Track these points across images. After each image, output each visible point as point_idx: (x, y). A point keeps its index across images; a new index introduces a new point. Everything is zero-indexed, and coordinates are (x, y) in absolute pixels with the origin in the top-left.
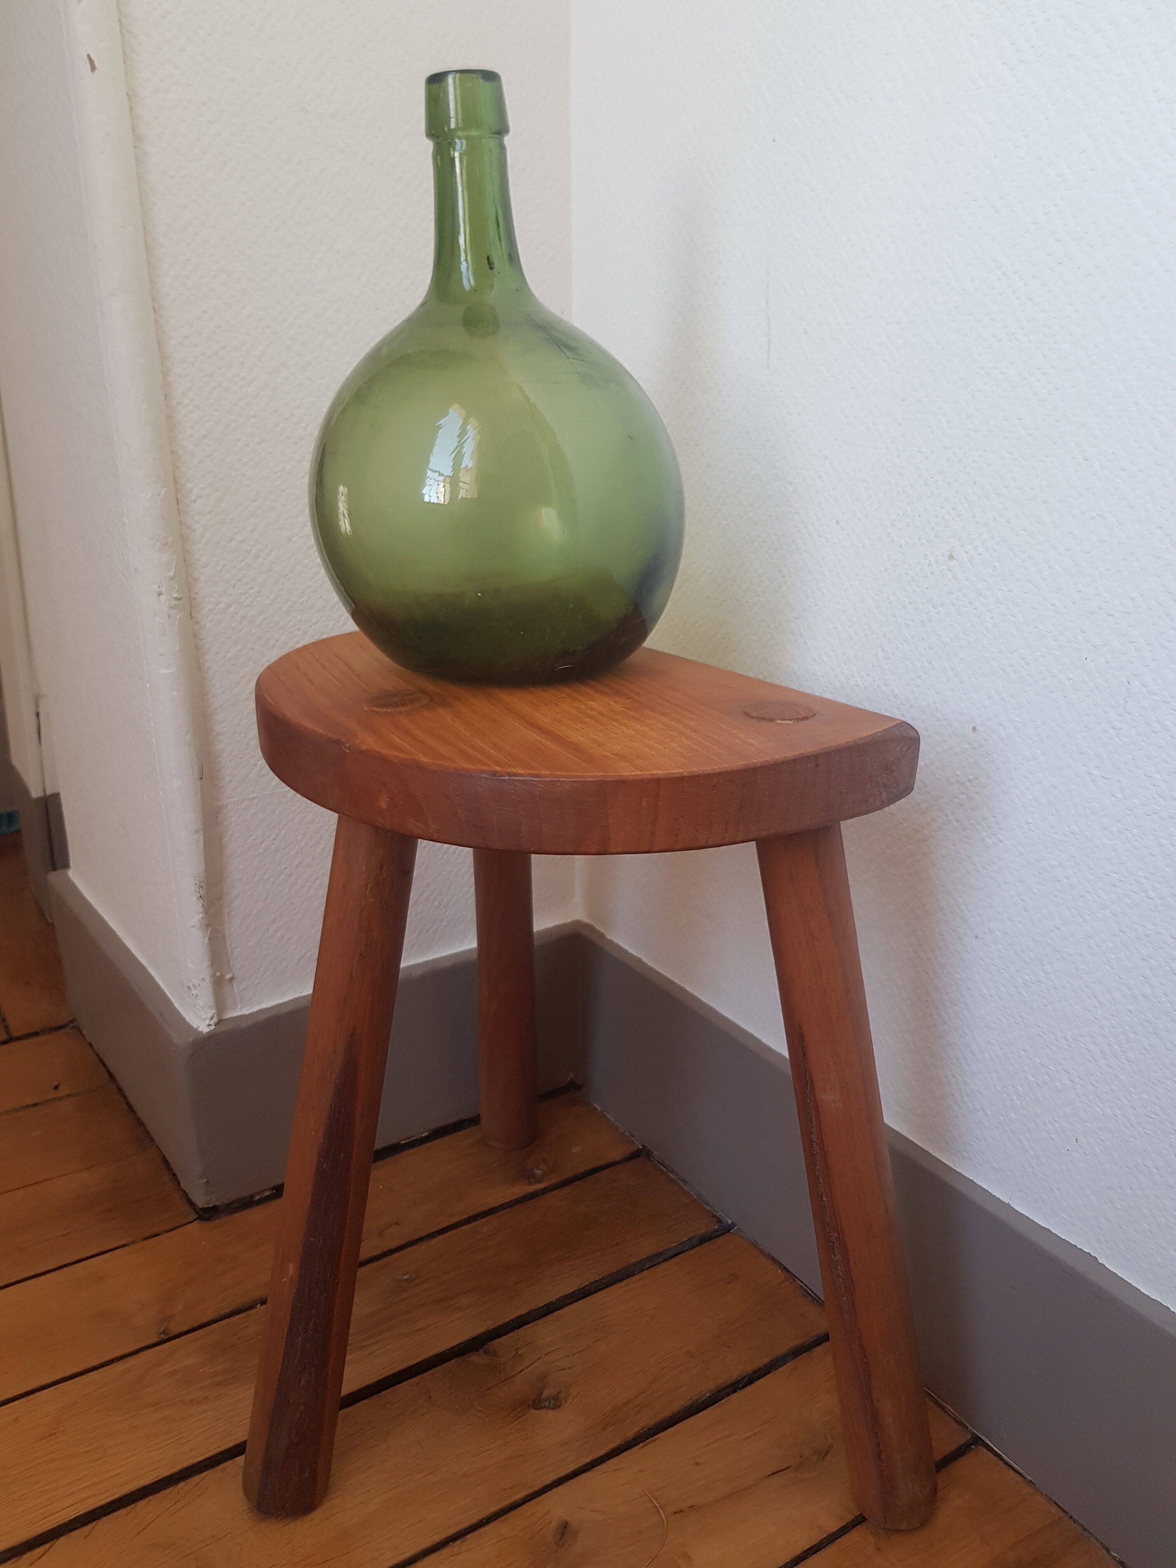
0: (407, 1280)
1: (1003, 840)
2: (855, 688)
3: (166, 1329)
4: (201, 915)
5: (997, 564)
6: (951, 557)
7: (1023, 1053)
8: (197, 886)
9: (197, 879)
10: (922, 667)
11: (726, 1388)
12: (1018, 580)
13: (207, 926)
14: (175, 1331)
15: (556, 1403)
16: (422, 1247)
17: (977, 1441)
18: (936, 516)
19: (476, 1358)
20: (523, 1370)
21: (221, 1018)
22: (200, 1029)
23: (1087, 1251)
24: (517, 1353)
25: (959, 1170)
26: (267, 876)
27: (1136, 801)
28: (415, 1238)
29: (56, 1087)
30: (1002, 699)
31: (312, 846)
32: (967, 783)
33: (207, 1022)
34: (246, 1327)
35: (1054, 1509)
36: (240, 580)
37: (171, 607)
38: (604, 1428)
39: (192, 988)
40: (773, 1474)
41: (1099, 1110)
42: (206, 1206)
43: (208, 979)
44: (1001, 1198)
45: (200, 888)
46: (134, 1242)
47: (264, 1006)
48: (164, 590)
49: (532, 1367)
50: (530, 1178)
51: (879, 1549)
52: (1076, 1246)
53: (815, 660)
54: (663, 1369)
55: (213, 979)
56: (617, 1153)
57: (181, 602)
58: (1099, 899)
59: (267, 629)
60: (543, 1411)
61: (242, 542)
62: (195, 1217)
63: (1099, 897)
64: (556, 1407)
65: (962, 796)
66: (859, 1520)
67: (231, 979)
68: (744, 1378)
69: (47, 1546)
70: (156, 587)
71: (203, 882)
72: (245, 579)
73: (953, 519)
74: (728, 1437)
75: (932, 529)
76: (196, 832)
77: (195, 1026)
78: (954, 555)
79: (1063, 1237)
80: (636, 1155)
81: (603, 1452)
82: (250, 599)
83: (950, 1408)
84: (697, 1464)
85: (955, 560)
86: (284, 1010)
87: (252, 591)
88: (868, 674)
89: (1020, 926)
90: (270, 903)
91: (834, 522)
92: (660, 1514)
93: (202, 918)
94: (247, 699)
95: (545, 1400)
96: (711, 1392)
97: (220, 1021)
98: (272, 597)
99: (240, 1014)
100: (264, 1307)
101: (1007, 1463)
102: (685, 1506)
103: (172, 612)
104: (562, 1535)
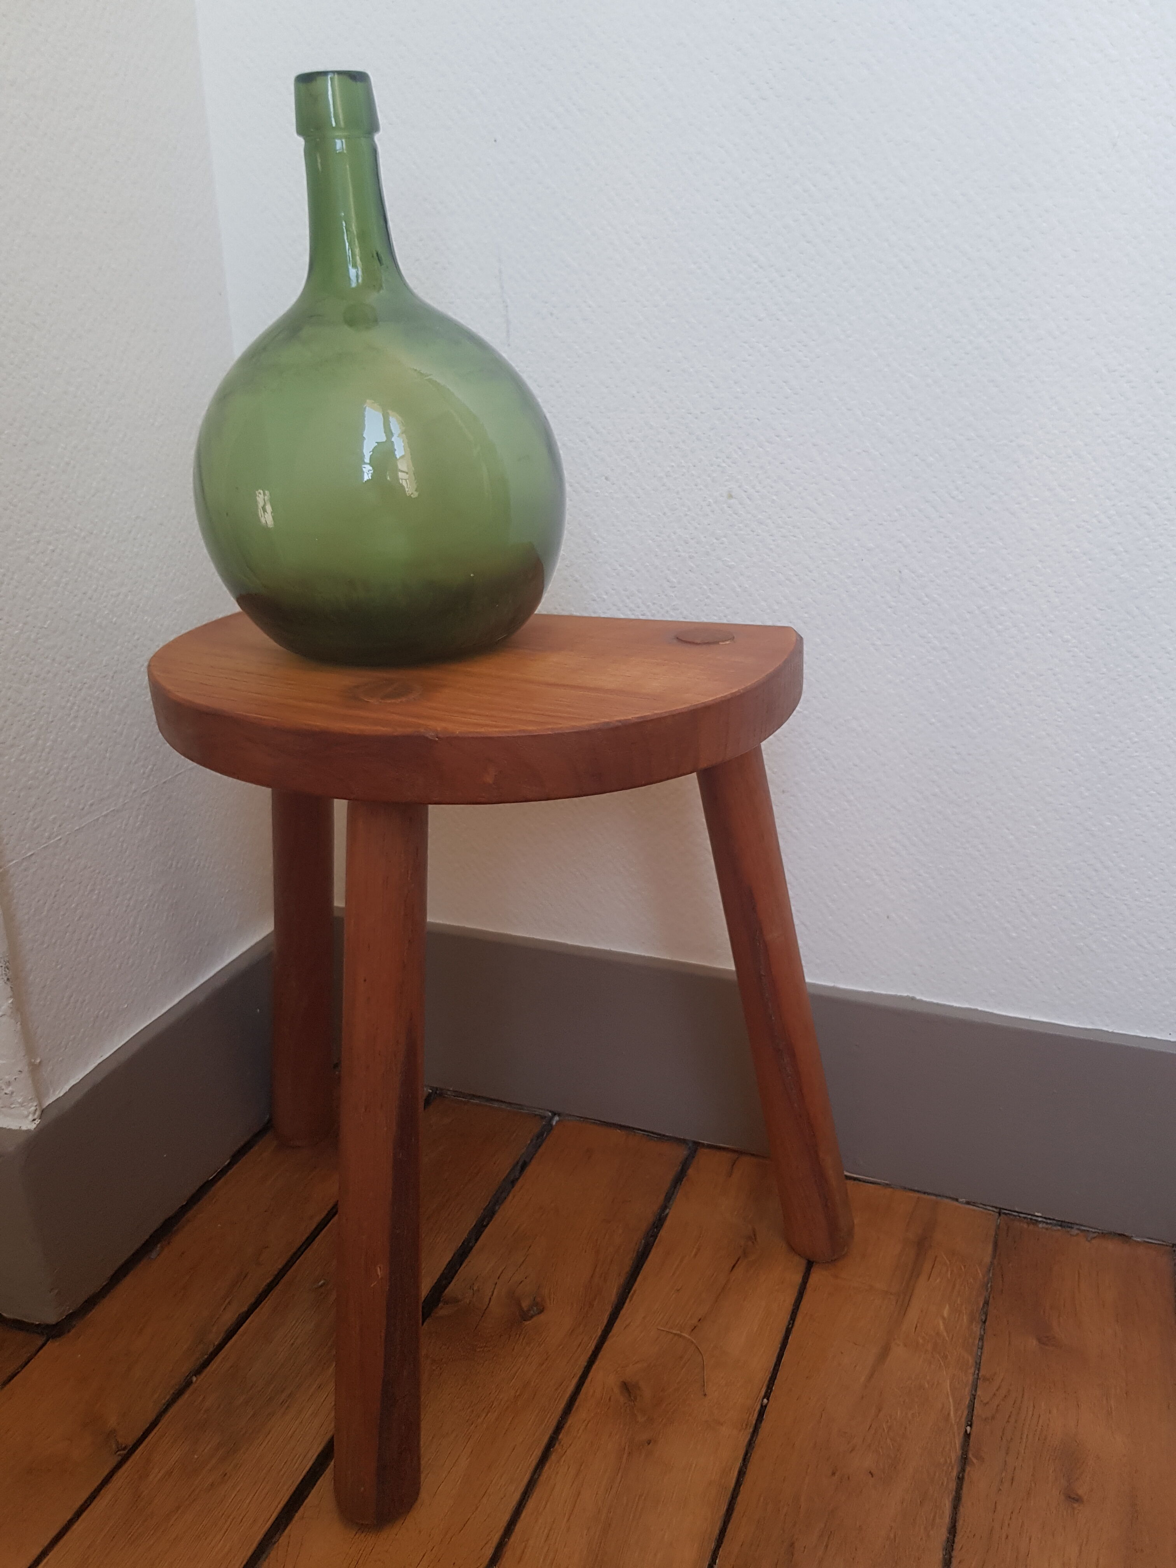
0: (320, 1286)
3: (118, 1444)
4: (10, 1001)
5: (774, 497)
6: (730, 496)
7: (835, 868)
8: (3, 968)
10: (710, 589)
11: (651, 1231)
12: (796, 508)
13: (17, 1010)
14: (130, 1441)
15: (539, 1308)
18: (712, 465)
19: (443, 1311)
20: (490, 1299)
21: (43, 1108)
22: (24, 1128)
23: (906, 995)
24: (472, 1290)
26: (54, 941)
27: (914, 657)
30: (790, 603)
33: (31, 1118)
34: (201, 1401)
35: (912, 1194)
38: (592, 1304)
40: (733, 1268)
41: (905, 889)
42: (58, 1320)
43: (25, 1069)
45: (6, 970)
47: (73, 1082)
49: (495, 1293)
51: (835, 1276)
52: (897, 996)
54: (596, 1241)
55: (29, 1068)
60: (535, 1319)
62: (46, 1336)
64: (541, 1311)
66: (810, 1265)
67: (41, 1063)
71: (7, 961)
73: (729, 466)
74: (681, 1263)
75: (709, 476)
77: (18, 1126)
78: (733, 494)
80: (431, 1099)
81: (605, 1320)
84: (678, 1290)
85: (734, 499)
86: (99, 1078)
88: (654, 604)
89: (822, 772)
90: (61, 968)
91: (603, 478)
92: (684, 1338)
93: (12, 1003)
94: (12, 746)
95: (529, 1310)
96: (643, 1238)
97: (43, 1111)
98: (21, 625)
99: (54, 1098)
100: (204, 1374)
101: (864, 1181)
102: (695, 1321)
104: (629, 1392)
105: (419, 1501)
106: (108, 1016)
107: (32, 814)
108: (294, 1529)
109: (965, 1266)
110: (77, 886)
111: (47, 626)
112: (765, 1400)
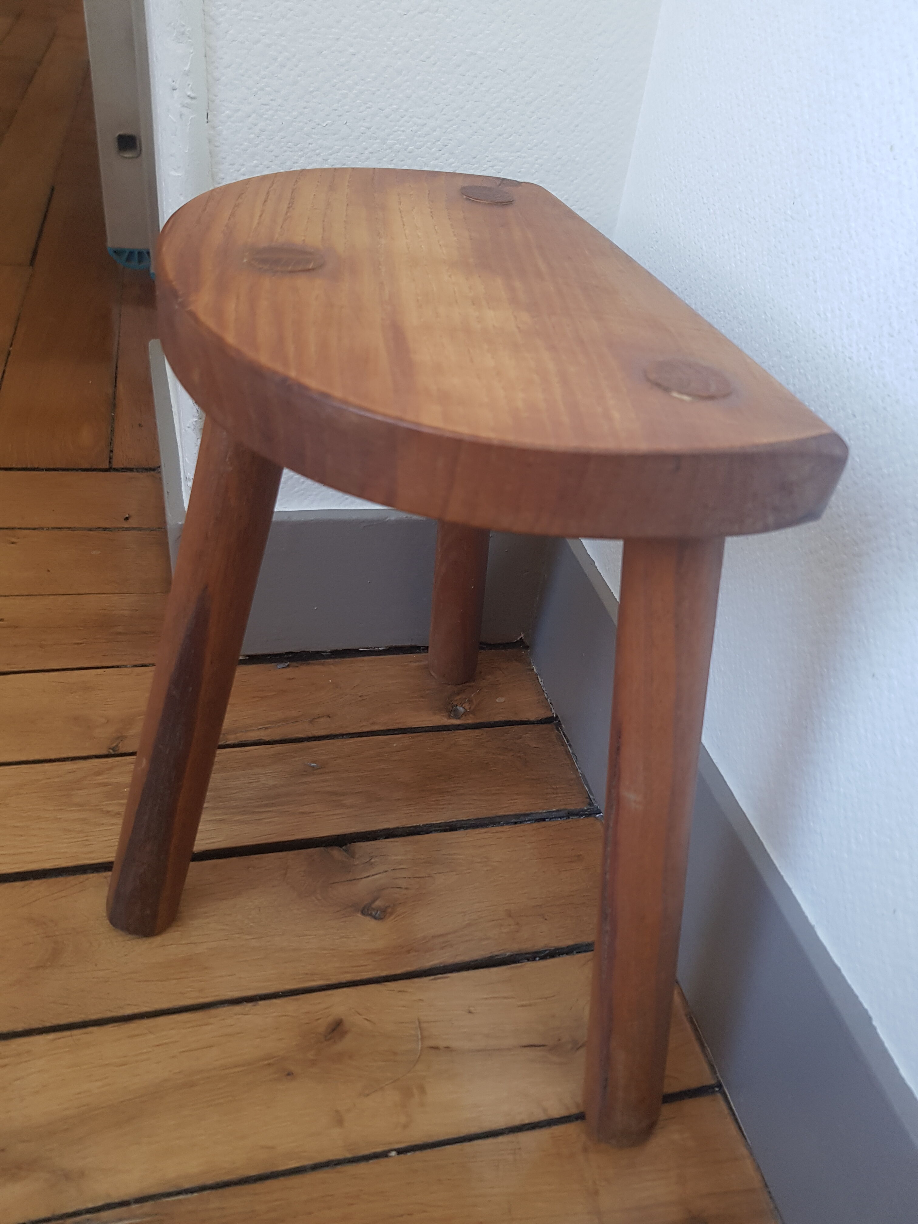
0: (313, 767)
2: (848, 360)
3: (117, 746)
11: (526, 954)
14: (122, 750)
15: (381, 915)
16: (338, 742)
17: (719, 1088)
19: (336, 853)
20: (368, 877)
24: (370, 860)
28: (337, 733)
29: (127, 516)
35: (757, 1179)
36: (262, 89)
37: (184, 106)
38: (409, 952)
39: (188, 480)
40: (527, 1046)
44: (809, 917)
46: (125, 664)
48: (177, 86)
49: (375, 877)
50: (452, 712)
51: (585, 1150)
52: (857, 997)
53: (819, 315)
54: (482, 917)
56: (533, 714)
57: (193, 102)
60: (368, 918)
61: (269, 46)
64: (379, 918)
66: (579, 1117)
68: (546, 951)
70: (170, 80)
72: (268, 89)
74: (506, 998)
80: (547, 721)
81: (399, 972)
82: (270, 112)
83: (709, 1050)
84: (470, 1012)
87: (274, 103)
92: (419, 1045)
93: (196, 422)
95: (374, 909)
96: (512, 952)
101: (736, 1120)
102: (442, 1044)
103: (185, 111)
104: (334, 1030)
105: (151, 940)
108: (93, 877)
111: (325, 125)
112: (393, 1154)
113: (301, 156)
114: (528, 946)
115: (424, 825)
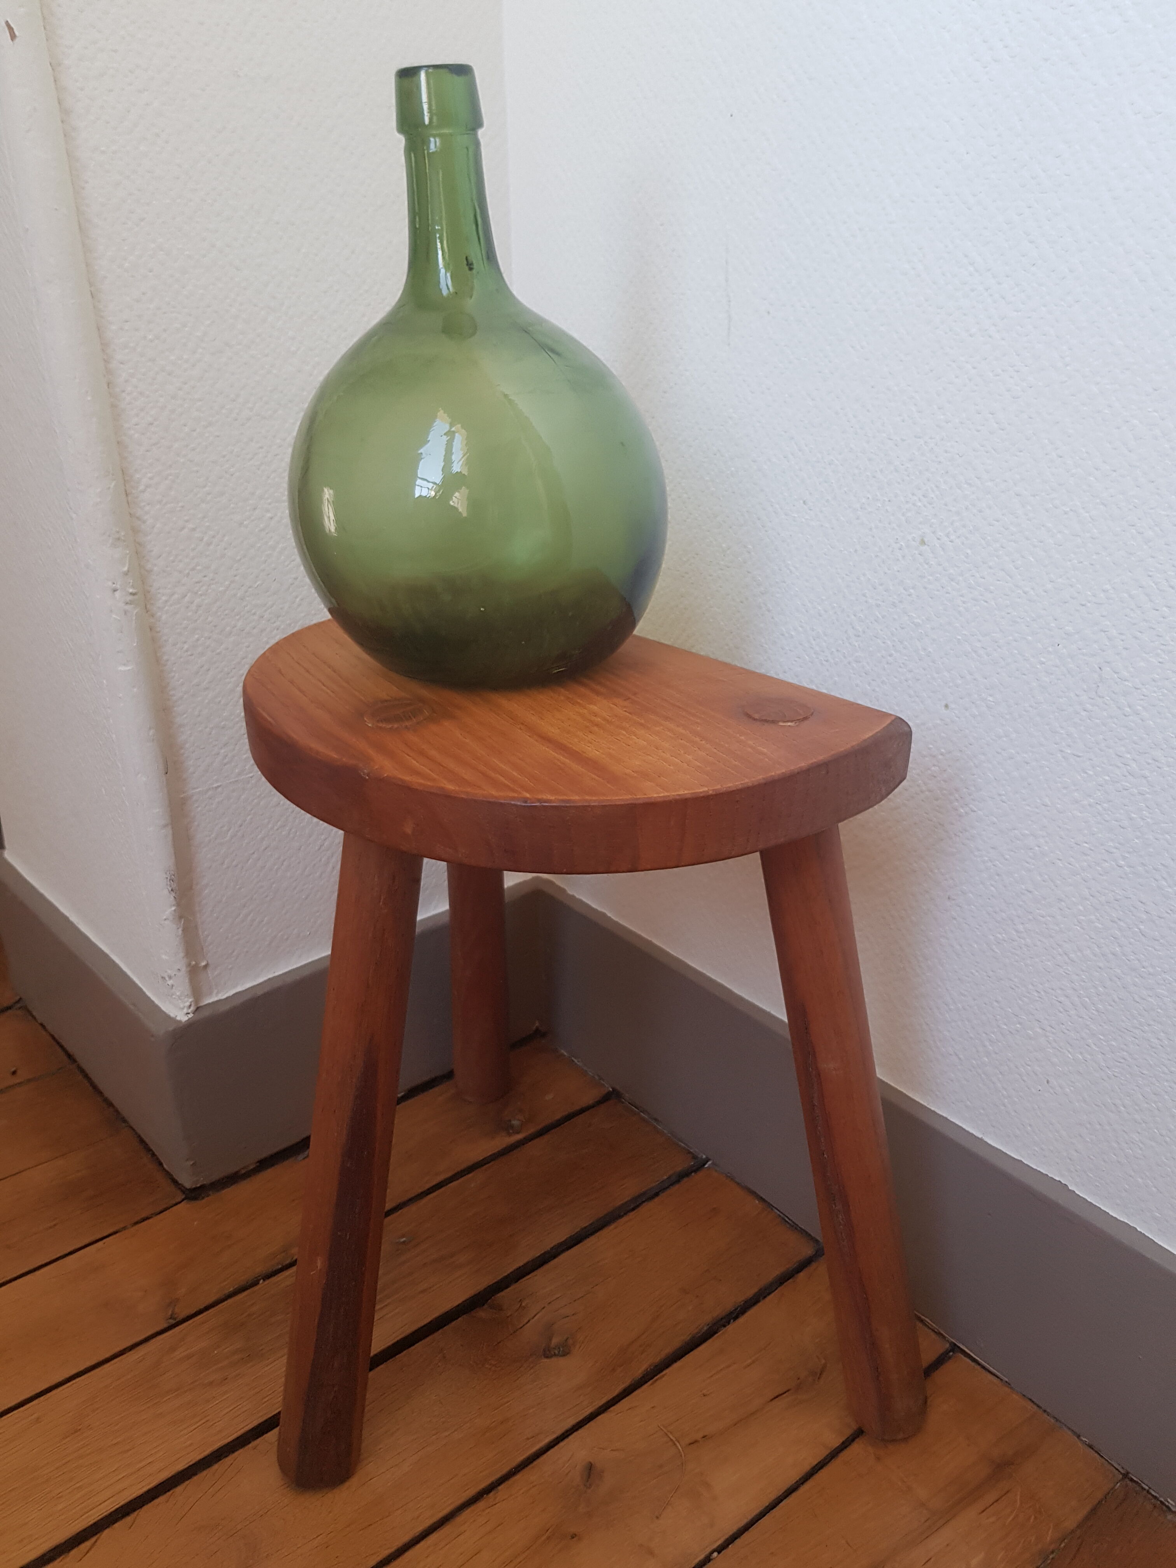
0: (404, 1242)
1: (975, 809)
2: (824, 663)
3: (173, 1313)
4: (173, 908)
5: (969, 551)
6: (923, 542)
7: (996, 1004)
8: (168, 879)
9: (168, 873)
10: (893, 646)
11: (719, 1321)
12: (990, 568)
13: (181, 917)
14: (182, 1314)
15: (564, 1350)
16: (413, 1208)
17: (954, 1348)
18: (907, 502)
19: (482, 1313)
20: (529, 1321)
21: (199, 1005)
22: (178, 1018)
23: (1057, 1179)
24: (521, 1305)
25: (933, 1109)
26: (234, 863)
27: (1107, 778)
28: (406, 1198)
29: (14, 1073)
30: (975, 679)
31: (277, 829)
32: (940, 757)
33: (185, 1011)
34: (253, 1304)
35: (1030, 1406)
36: (193, 569)
37: (127, 603)
38: (614, 1370)
39: (167, 979)
40: (775, 1398)
41: (1070, 1056)
42: (194, 1186)
43: (184, 969)
44: (974, 1133)
45: (171, 881)
46: (124, 1228)
47: (239, 989)
48: (118, 586)
49: (536, 1318)
50: (509, 1129)
51: (878, 1459)
52: (1047, 1175)
53: (783, 635)
54: (662, 1306)
55: (189, 969)
56: (588, 1099)
57: (136, 597)
58: (1070, 866)
59: (222, 617)
60: (554, 1359)
61: (194, 530)
62: (183, 1197)
63: (1070, 864)
64: (565, 1354)
65: (933, 768)
66: (859, 1433)
67: (206, 966)
68: (737, 1308)
69: (93, 1539)
70: (110, 583)
71: (174, 875)
72: (198, 568)
73: (925, 506)
74: (729, 1366)
75: (903, 515)
76: (165, 826)
77: (172, 1015)
78: (926, 540)
79: (1035, 1167)
80: (606, 1098)
81: (616, 1392)
82: (204, 588)
83: (927, 1319)
84: (704, 1395)
85: (926, 546)
86: (260, 992)
87: (206, 579)
89: (992, 888)
90: (240, 888)
91: (802, 502)
92: (677, 1447)
93: (175, 910)
94: (207, 689)
95: (554, 1348)
96: (708, 1325)
97: (198, 1008)
98: (227, 583)
99: (216, 999)
100: (267, 1282)
101: (984, 1367)
102: (699, 1436)
103: (128, 607)
104: (589, 1476)
105: (347, 1484)
106: (287, 939)
107: (223, 751)
108: (240, 1455)
109: (1036, 1518)
110: (266, 821)
111: (256, 586)
112: (715, 1554)
113: (238, 620)
114: (719, 1312)
115: (552, 1249)
